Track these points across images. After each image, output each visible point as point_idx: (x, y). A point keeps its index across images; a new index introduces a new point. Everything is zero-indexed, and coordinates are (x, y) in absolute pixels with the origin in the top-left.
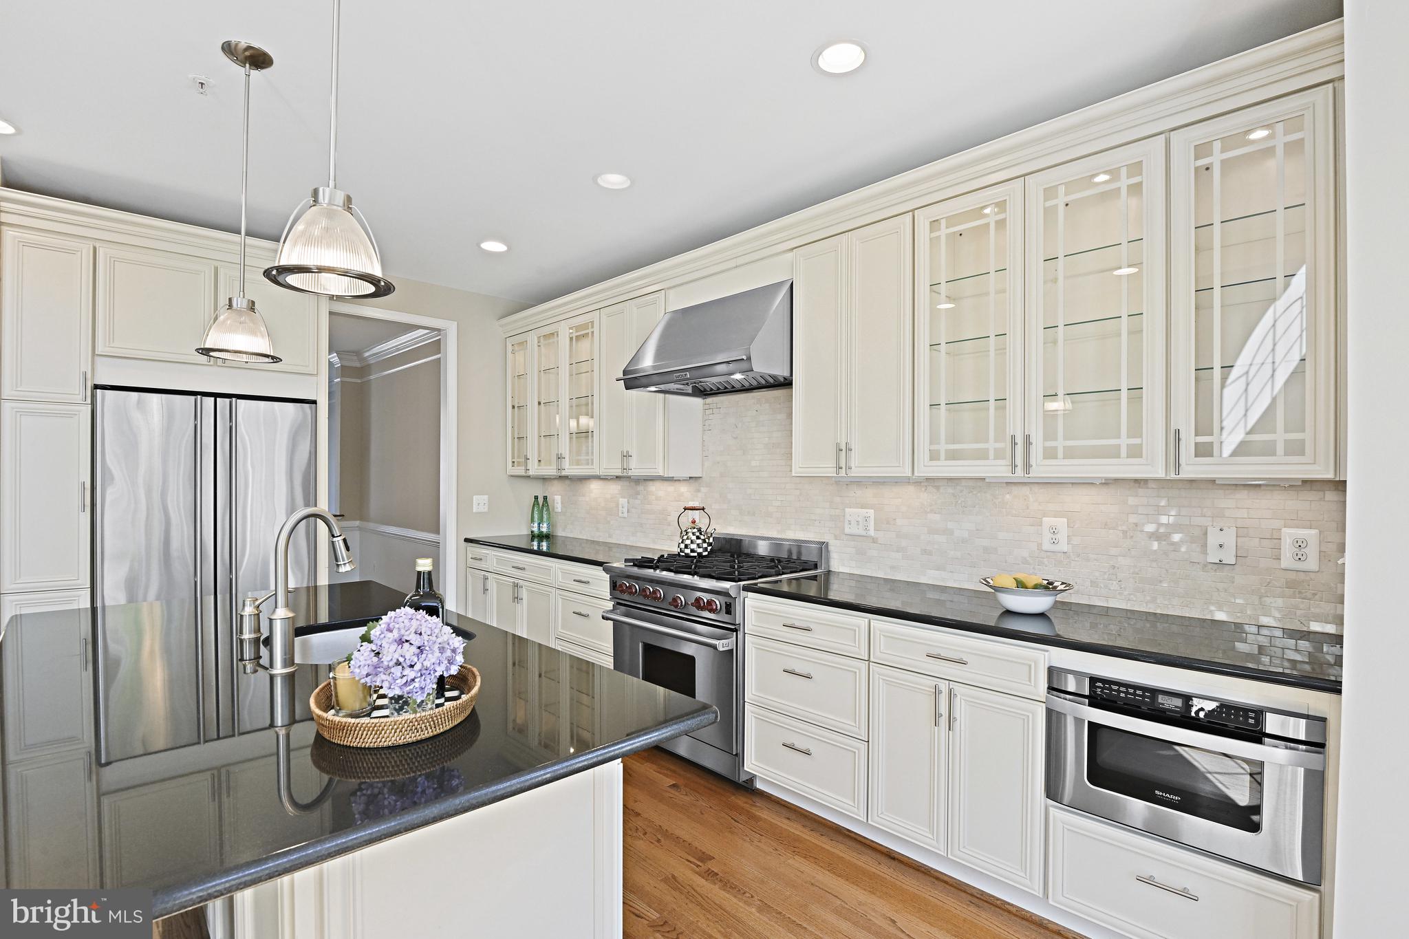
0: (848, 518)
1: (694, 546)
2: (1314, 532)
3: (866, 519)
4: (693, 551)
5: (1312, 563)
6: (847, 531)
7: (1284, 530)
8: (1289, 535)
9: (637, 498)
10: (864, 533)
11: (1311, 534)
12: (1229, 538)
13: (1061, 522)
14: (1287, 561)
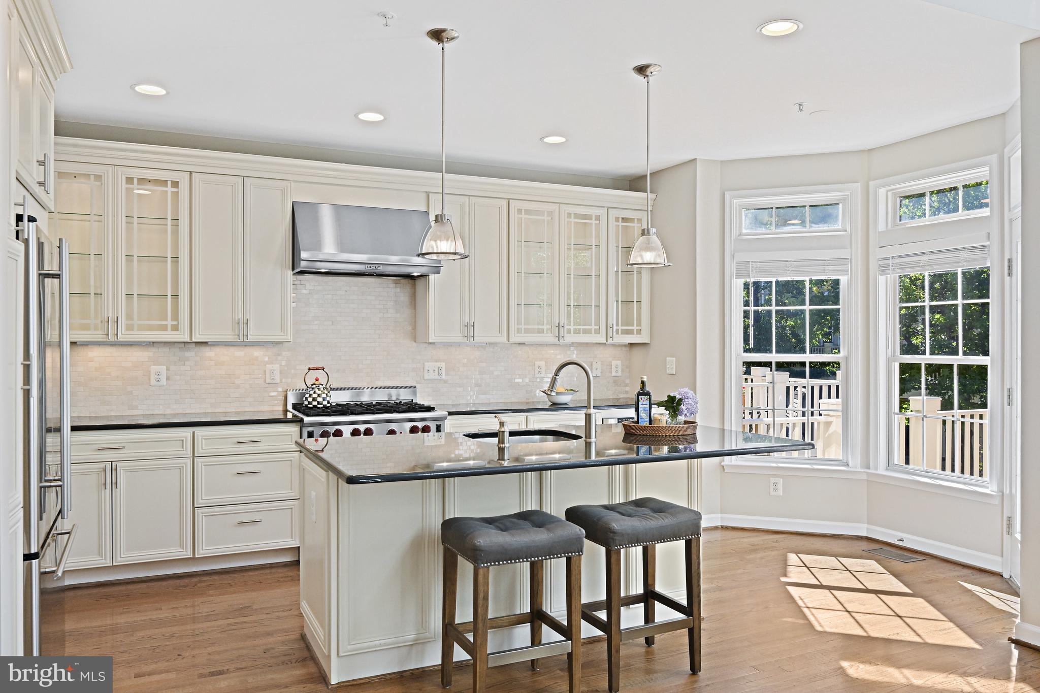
0: (426, 368)
1: (320, 399)
2: (620, 361)
3: (440, 369)
4: (319, 403)
5: (620, 374)
6: (426, 377)
7: (613, 362)
8: (614, 363)
9: (184, 365)
10: (438, 377)
11: (619, 363)
12: (599, 366)
13: (543, 363)
14: (614, 374)
